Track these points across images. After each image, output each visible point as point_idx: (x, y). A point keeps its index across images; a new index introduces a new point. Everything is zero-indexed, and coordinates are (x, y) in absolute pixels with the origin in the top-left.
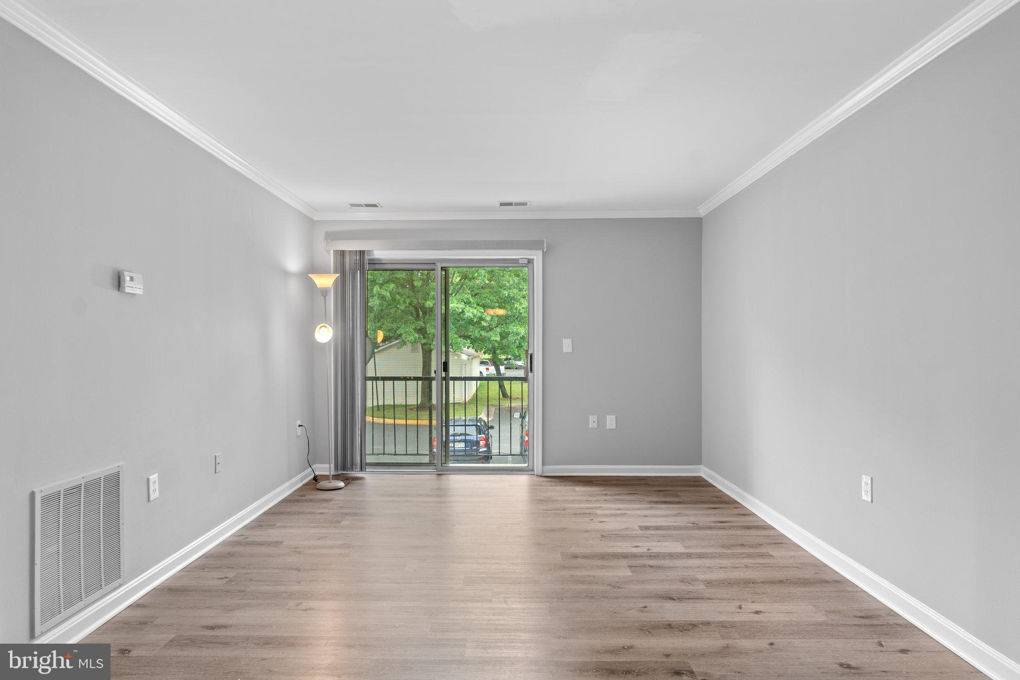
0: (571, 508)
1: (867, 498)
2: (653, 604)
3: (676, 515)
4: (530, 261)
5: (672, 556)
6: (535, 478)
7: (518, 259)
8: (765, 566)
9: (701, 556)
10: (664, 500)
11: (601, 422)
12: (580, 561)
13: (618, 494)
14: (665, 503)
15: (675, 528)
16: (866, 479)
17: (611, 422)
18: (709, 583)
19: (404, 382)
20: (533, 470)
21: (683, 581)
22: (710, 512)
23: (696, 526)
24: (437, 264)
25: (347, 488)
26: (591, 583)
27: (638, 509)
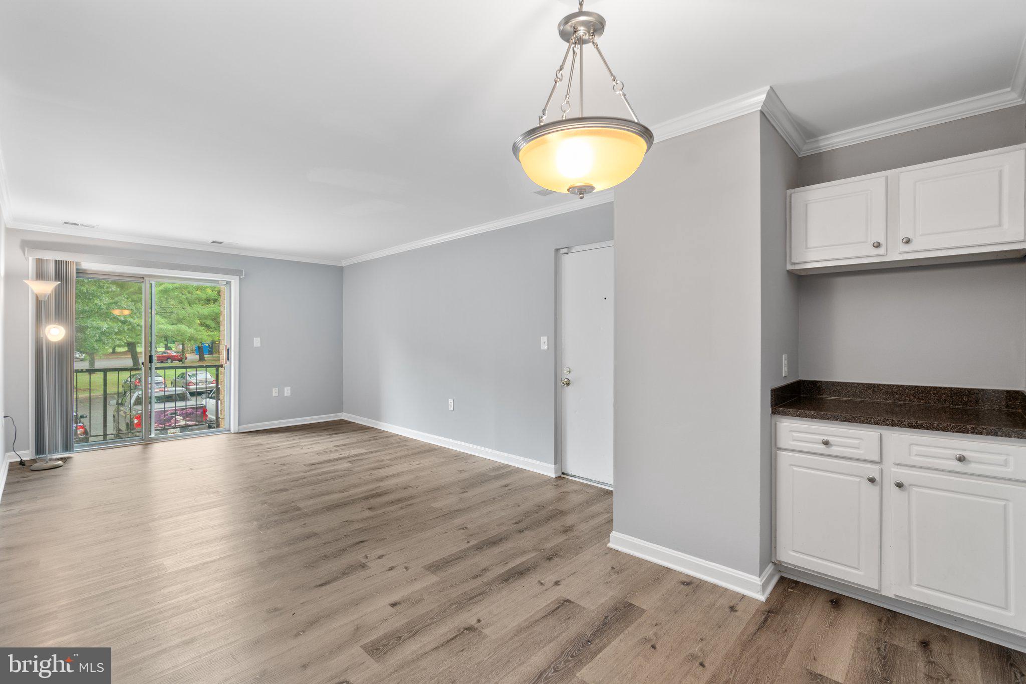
0: (282, 445)
1: (452, 409)
2: (373, 472)
3: (347, 438)
4: (228, 283)
5: (363, 454)
6: (232, 435)
7: (219, 281)
8: (408, 449)
9: (377, 451)
10: (333, 433)
11: (281, 392)
12: (317, 466)
13: (305, 434)
14: (336, 434)
15: (353, 443)
16: (451, 401)
17: (287, 391)
18: (390, 460)
19: (117, 372)
20: (230, 430)
21: (378, 461)
22: (364, 434)
23: (362, 441)
24: (145, 278)
25: (65, 465)
26: (335, 472)
27: (323, 439)
